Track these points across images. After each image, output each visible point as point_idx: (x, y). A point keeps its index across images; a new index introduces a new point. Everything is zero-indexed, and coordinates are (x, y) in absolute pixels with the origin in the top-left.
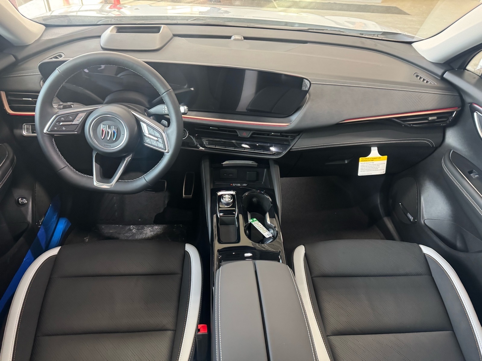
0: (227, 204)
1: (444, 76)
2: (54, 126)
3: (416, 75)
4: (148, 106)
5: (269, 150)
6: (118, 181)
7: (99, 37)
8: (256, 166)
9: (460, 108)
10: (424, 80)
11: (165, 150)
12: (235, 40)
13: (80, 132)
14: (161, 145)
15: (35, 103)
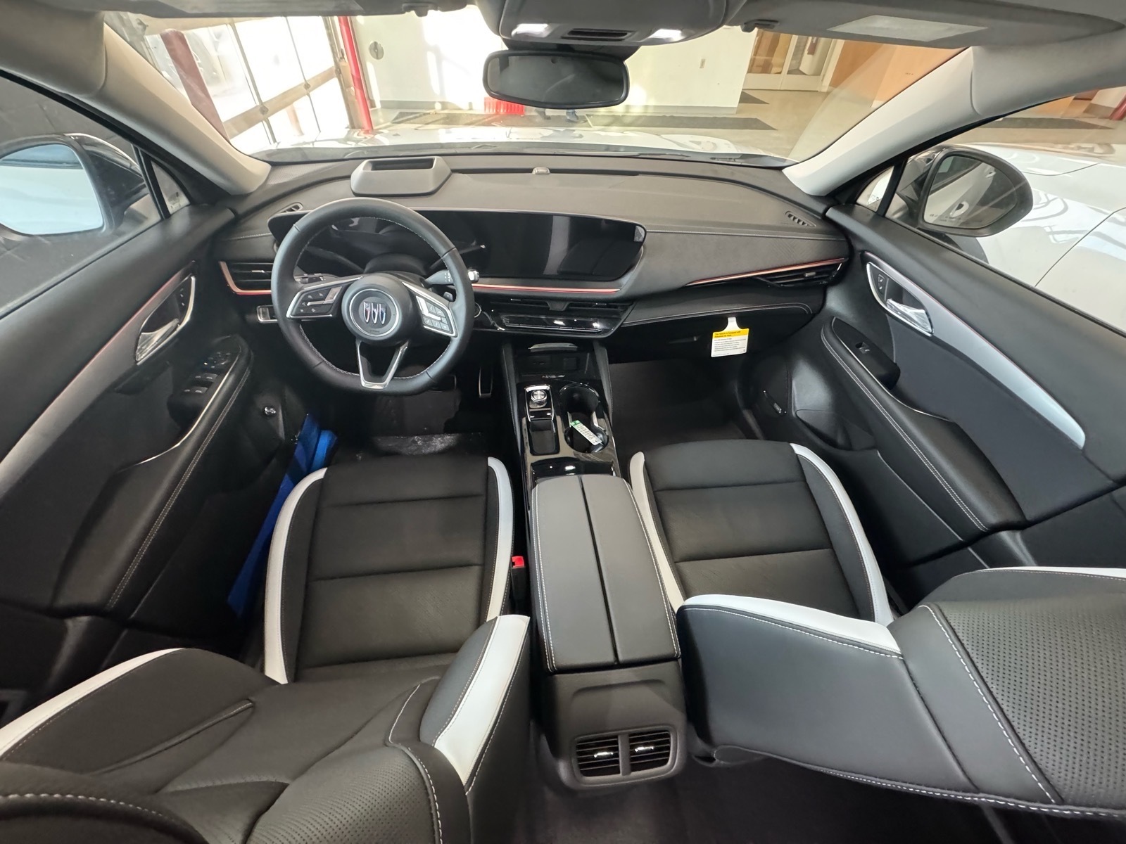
0: (540, 403)
1: (827, 214)
2: (299, 308)
3: (788, 214)
4: (424, 274)
5: (592, 327)
6: (392, 379)
7: (349, 177)
8: (575, 350)
9: (848, 259)
10: (799, 221)
11: (452, 333)
12: (538, 174)
13: (335, 314)
14: (446, 327)
15: (269, 276)
